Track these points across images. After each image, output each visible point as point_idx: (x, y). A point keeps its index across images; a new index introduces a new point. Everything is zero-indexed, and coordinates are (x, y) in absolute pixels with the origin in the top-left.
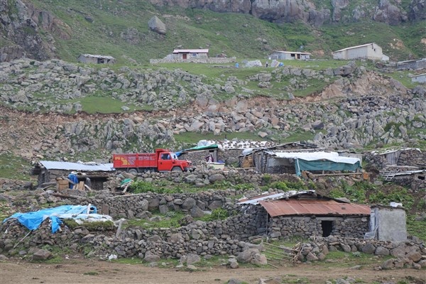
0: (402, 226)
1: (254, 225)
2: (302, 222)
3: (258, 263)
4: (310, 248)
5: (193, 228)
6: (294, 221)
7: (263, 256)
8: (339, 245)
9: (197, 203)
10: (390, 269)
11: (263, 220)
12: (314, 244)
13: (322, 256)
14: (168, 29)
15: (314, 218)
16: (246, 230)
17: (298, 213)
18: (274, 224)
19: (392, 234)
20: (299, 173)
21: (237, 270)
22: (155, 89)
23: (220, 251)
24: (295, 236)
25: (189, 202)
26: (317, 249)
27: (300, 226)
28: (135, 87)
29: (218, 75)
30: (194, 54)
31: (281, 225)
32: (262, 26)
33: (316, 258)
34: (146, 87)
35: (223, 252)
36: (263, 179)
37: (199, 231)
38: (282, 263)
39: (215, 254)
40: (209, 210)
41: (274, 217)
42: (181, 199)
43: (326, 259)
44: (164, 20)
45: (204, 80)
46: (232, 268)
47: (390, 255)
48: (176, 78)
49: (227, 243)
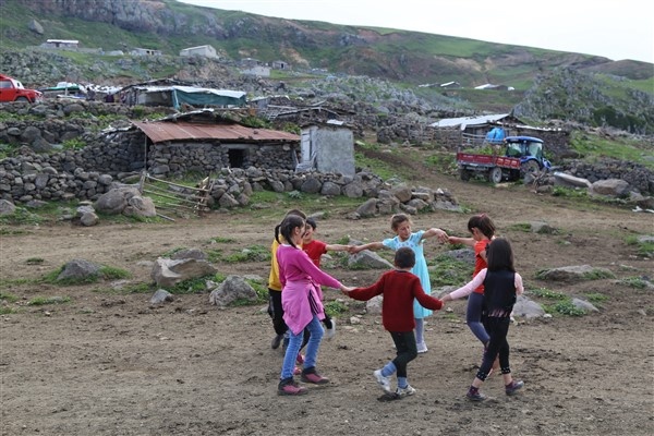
0: (348, 153)
1: (126, 157)
2: (200, 150)
3: (140, 214)
4: (225, 186)
5: (24, 161)
6: (188, 148)
7: (148, 201)
8: (266, 181)
9: (43, 134)
10: (373, 216)
11: (138, 151)
12: (231, 179)
13: (245, 198)
14: (45, 31)
15: (218, 145)
16: (113, 166)
17: (194, 137)
18: (157, 154)
19: (335, 164)
20: (178, 106)
21: (96, 229)
22: (28, 66)
23: (60, 192)
24: (190, 172)
25: (30, 133)
26: (235, 188)
27: (197, 156)
28: (10, 63)
29: (87, 59)
30: (66, 44)
31: (169, 155)
32: (122, 34)
33: (235, 202)
34: (20, 64)
35: (67, 195)
36: (133, 111)
37: (36, 165)
38: (180, 212)
39: (51, 198)
40: (60, 142)
41: (158, 143)
42: (19, 127)
43: (250, 203)
44: (42, 24)
45: (73, 61)
46: (83, 225)
47: (342, 194)
48: (48, 58)
49: (76, 178)
